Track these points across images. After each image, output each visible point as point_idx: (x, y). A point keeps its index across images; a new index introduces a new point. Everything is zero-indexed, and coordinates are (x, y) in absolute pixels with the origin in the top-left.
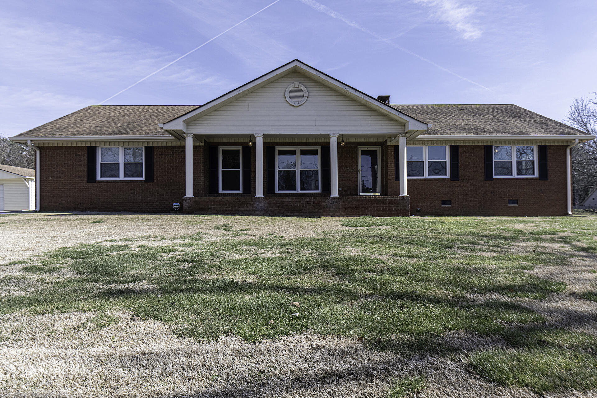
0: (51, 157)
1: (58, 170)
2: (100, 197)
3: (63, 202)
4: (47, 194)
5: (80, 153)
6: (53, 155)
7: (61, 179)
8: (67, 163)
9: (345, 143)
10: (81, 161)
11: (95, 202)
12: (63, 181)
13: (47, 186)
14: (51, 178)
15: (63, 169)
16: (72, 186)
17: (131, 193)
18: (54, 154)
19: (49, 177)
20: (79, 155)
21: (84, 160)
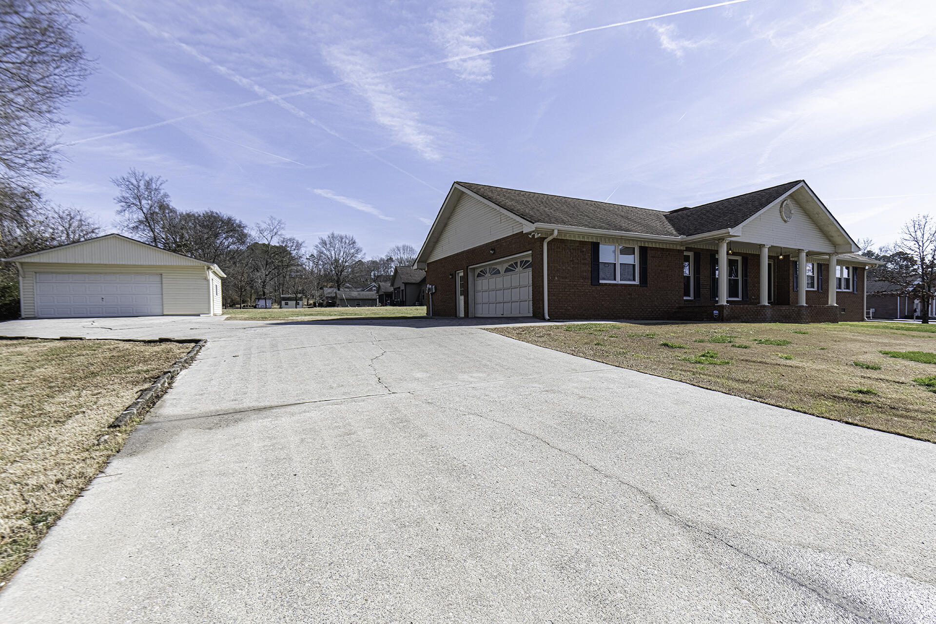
0: (557, 251)
1: (564, 268)
2: (603, 303)
3: (569, 308)
4: (553, 297)
5: (584, 250)
6: (559, 250)
7: (566, 280)
8: (572, 261)
9: (784, 256)
10: (586, 259)
11: (598, 308)
12: (569, 283)
13: (553, 287)
14: (556, 278)
15: (569, 268)
16: (578, 289)
17: (629, 299)
18: (560, 248)
19: (555, 277)
20: (583, 251)
21: (588, 256)
